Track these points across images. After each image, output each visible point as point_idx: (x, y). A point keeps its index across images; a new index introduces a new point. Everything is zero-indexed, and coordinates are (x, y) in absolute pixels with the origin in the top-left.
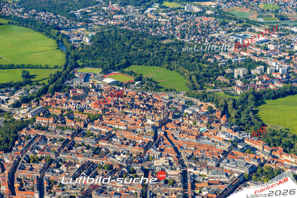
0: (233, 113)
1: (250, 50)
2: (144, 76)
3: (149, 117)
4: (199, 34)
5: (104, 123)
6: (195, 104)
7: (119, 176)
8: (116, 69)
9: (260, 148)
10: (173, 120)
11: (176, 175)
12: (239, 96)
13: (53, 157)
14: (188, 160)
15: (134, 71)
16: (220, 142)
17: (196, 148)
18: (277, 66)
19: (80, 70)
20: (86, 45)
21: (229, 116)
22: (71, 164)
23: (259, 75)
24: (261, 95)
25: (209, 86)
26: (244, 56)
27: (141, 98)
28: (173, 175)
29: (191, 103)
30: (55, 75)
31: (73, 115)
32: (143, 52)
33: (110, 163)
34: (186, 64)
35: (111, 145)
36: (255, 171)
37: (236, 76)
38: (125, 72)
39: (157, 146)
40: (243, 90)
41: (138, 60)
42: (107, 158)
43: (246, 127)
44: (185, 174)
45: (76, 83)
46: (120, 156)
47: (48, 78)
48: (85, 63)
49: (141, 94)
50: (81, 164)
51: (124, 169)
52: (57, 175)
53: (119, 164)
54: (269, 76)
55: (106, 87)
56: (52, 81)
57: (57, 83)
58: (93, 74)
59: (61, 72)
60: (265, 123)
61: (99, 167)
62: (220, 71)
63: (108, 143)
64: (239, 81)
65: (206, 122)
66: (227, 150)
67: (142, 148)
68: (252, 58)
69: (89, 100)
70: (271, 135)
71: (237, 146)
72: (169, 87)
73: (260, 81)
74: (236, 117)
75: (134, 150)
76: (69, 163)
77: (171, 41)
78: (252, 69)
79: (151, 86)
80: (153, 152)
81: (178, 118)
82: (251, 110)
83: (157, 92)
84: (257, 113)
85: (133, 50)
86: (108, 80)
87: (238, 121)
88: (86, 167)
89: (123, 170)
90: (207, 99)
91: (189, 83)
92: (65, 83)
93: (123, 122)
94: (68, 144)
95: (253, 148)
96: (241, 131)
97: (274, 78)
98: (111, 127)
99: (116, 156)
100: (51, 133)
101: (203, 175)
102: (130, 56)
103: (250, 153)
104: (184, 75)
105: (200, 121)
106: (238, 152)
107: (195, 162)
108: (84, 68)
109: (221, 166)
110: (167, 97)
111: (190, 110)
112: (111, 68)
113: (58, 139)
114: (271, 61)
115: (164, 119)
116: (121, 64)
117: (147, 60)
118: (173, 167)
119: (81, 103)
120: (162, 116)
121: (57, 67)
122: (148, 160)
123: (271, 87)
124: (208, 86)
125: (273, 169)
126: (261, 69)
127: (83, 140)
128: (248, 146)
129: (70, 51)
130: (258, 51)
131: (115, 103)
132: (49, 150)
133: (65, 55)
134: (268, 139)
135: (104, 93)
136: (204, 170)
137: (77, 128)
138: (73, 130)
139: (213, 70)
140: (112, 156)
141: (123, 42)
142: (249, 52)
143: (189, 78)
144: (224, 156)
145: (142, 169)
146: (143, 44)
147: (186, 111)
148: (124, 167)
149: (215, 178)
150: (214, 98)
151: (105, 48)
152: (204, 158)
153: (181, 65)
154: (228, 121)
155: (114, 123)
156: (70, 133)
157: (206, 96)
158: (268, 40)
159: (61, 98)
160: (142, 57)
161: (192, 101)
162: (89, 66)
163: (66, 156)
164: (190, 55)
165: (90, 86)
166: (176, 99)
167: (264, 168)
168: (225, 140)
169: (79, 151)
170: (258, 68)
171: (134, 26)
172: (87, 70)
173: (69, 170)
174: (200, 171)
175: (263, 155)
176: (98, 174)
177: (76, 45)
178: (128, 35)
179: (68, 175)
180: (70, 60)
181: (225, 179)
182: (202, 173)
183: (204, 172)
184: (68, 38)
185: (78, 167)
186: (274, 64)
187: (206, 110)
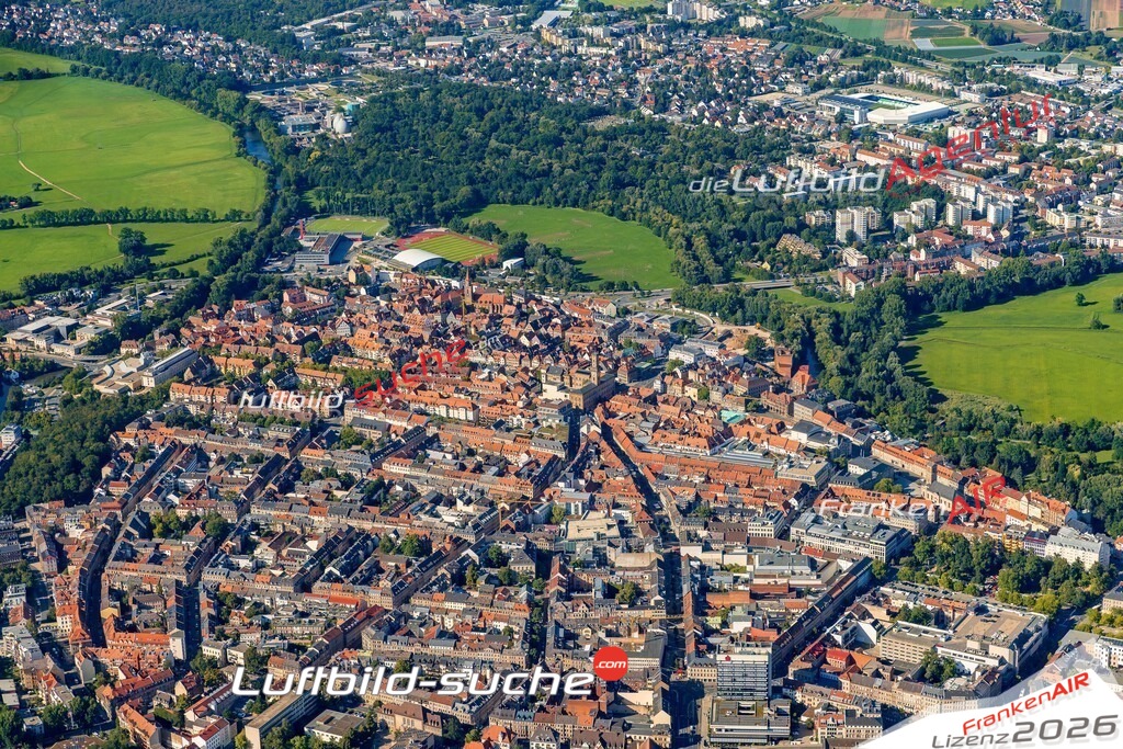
0: (833, 358)
1: (888, 148)
2: (532, 241)
3: (550, 378)
4: (715, 95)
5: (398, 401)
6: (705, 329)
7: (452, 575)
8: (438, 217)
9: (926, 474)
10: (633, 384)
11: (642, 569)
12: (851, 300)
13: (230, 516)
14: (681, 517)
15: (500, 224)
16: (789, 457)
17: (709, 479)
18: (981, 198)
19: (316, 226)
20: (335, 141)
21: (818, 368)
22: (290, 540)
23: (921, 231)
24: (928, 297)
25: (750, 269)
26: (867, 165)
27: (522, 316)
28: (634, 569)
29: (693, 329)
30: (230, 244)
31: (295, 375)
32: (528, 159)
33: (421, 532)
34: (673, 199)
35: (423, 474)
36: (907, 552)
37: (840, 235)
38: (467, 228)
39: (579, 474)
40: (863, 279)
41: (510, 186)
42: (412, 517)
43: (878, 404)
44: (672, 563)
45: (304, 269)
46: (456, 510)
47: (210, 254)
48: (331, 201)
49: (523, 300)
50: (323, 539)
51: (470, 552)
52: (242, 575)
53: (451, 537)
54: (956, 232)
55: (404, 280)
56: (222, 261)
57: (239, 269)
58: (360, 237)
59: (253, 234)
60: (941, 391)
61: (384, 546)
62: (789, 218)
63: (413, 466)
64: (851, 250)
65: (740, 389)
66: (812, 482)
67: (528, 481)
69: (349, 323)
70: (961, 429)
71: (846, 467)
72: (616, 275)
73: (923, 251)
74: (843, 371)
75: (501, 487)
76: (283, 534)
77: (622, 121)
78: (896, 211)
79: (554, 272)
80: (564, 492)
81: (647, 378)
82: (894, 348)
83: (576, 293)
84: (913, 358)
85: (495, 155)
86: (411, 257)
87: (848, 385)
88: (340, 548)
89: (463, 554)
90: (744, 313)
91: (685, 261)
92: (267, 268)
93: (462, 396)
94: (279, 471)
95: (900, 474)
96: (860, 420)
97: (971, 238)
98: (423, 413)
99: (440, 509)
100: (220, 438)
101: (732, 567)
102: (483, 173)
103: (889, 491)
104: (666, 233)
105: (721, 389)
106: (849, 489)
107: (706, 526)
108: (329, 216)
109: (792, 537)
110: (610, 309)
111: (689, 350)
112: (419, 215)
113: (245, 458)
114: (961, 183)
115: (602, 382)
116: (453, 200)
117: (541, 186)
118: (633, 543)
119: (321, 334)
120: (594, 374)
121: (240, 216)
122: (548, 522)
123: (961, 268)
124: (748, 271)
125: (966, 542)
126: (925, 211)
127: (328, 458)
128: (883, 468)
129: (281, 160)
130: (917, 147)
131: (436, 334)
132: (213, 495)
133: (263, 175)
134: (950, 442)
135: (399, 301)
136: (735, 551)
137: (310, 419)
138: (297, 424)
139: (765, 217)
140: (427, 508)
141: (459, 127)
142: (886, 154)
143: (684, 243)
144: (802, 503)
145: (530, 549)
146: (528, 132)
147: (673, 355)
148: (470, 544)
149: (774, 577)
150: (768, 309)
151: (398, 149)
152: (737, 510)
153: (656, 200)
154: (816, 387)
155: (433, 400)
156: (286, 436)
157: (741, 303)
158: (951, 113)
159: (252, 320)
160: (526, 178)
161: (694, 321)
162: (345, 209)
163: (273, 513)
164: (685, 168)
165: (352, 278)
166: (639, 315)
167: (937, 539)
168: (808, 450)
169: (318, 496)
170: (914, 206)
171: (495, 71)
172: (338, 224)
173: (282, 558)
174: (724, 553)
175: (935, 495)
176: (382, 571)
177: (301, 139)
178: (477, 103)
179: (281, 576)
180: (283, 192)
181: (806, 579)
182: (729, 560)
183: (738, 558)
184: (275, 116)
185: (315, 549)
186: (970, 193)
187: (742, 352)
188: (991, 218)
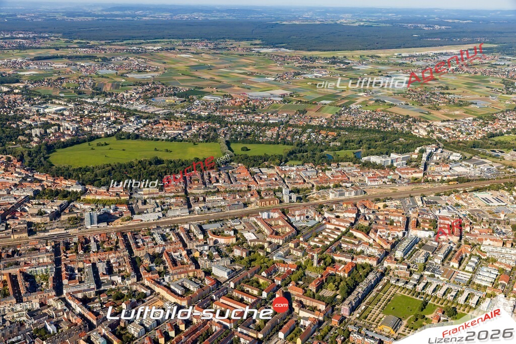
0: (28, 159)
1: (49, 117)
9: (46, 179)
12: (34, 148)
16: (13, 179)
18: (69, 126)
23: (54, 133)
25: (10, 144)
26: (43, 120)
40: (38, 144)
43: (37, 167)
54: (62, 133)
60: (53, 164)
62: (21, 132)
64: (36, 138)
65: (3, 167)
66: (17, 183)
68: (49, 121)
70: (56, 170)
71: (27, 180)
73: (53, 137)
74: (30, 162)
82: (43, 157)
84: (47, 158)
90: (7, 153)
95: (40, 180)
96: (32, 171)
97: (65, 134)
103: (36, 183)
106: (26, 183)
109: (11, 194)
123: (62, 140)
126: (55, 129)
128: (36, 179)
134: (53, 173)
149: (5, 201)
150: (13, 151)
154: (22, 165)
157: (6, 150)
158: (66, 109)
168: (17, 177)
170: (52, 128)
181: (13, 201)
187: (5, 160)
188: (71, 130)
